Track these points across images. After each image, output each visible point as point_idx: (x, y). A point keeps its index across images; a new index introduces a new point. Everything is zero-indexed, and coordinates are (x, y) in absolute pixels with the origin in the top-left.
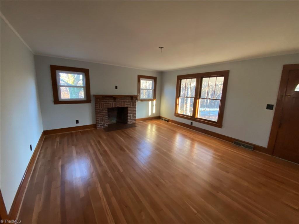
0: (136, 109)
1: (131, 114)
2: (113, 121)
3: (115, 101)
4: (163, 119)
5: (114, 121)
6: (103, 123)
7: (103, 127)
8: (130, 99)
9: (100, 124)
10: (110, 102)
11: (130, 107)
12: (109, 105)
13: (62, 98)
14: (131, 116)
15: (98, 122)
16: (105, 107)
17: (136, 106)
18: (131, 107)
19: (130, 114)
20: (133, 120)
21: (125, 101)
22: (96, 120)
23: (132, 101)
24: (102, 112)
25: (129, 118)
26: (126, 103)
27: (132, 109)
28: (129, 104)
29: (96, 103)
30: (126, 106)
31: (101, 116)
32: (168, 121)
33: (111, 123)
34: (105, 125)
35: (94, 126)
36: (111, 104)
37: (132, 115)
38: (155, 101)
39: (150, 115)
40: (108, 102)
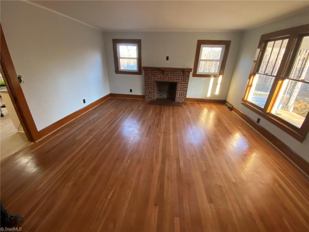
0: (188, 86)
1: (181, 91)
2: (163, 96)
3: (163, 75)
4: (226, 105)
5: (165, 96)
6: (151, 96)
7: (150, 100)
8: (181, 73)
9: (147, 96)
10: (158, 76)
11: (180, 82)
12: (157, 78)
13: (121, 69)
14: (180, 94)
15: (146, 94)
16: (153, 80)
17: (188, 82)
18: (182, 83)
19: (179, 91)
20: (182, 98)
21: (175, 75)
22: (145, 92)
23: (183, 76)
24: (150, 85)
25: (178, 95)
26: (176, 77)
27: (183, 85)
28: (179, 80)
29: (145, 76)
30: (175, 81)
31: (149, 89)
32: (231, 109)
33: (161, 97)
34: (151, 98)
35: (143, 97)
36: (159, 77)
37: (182, 93)
38: (220, 78)
39: (210, 97)
40: (156, 74)
